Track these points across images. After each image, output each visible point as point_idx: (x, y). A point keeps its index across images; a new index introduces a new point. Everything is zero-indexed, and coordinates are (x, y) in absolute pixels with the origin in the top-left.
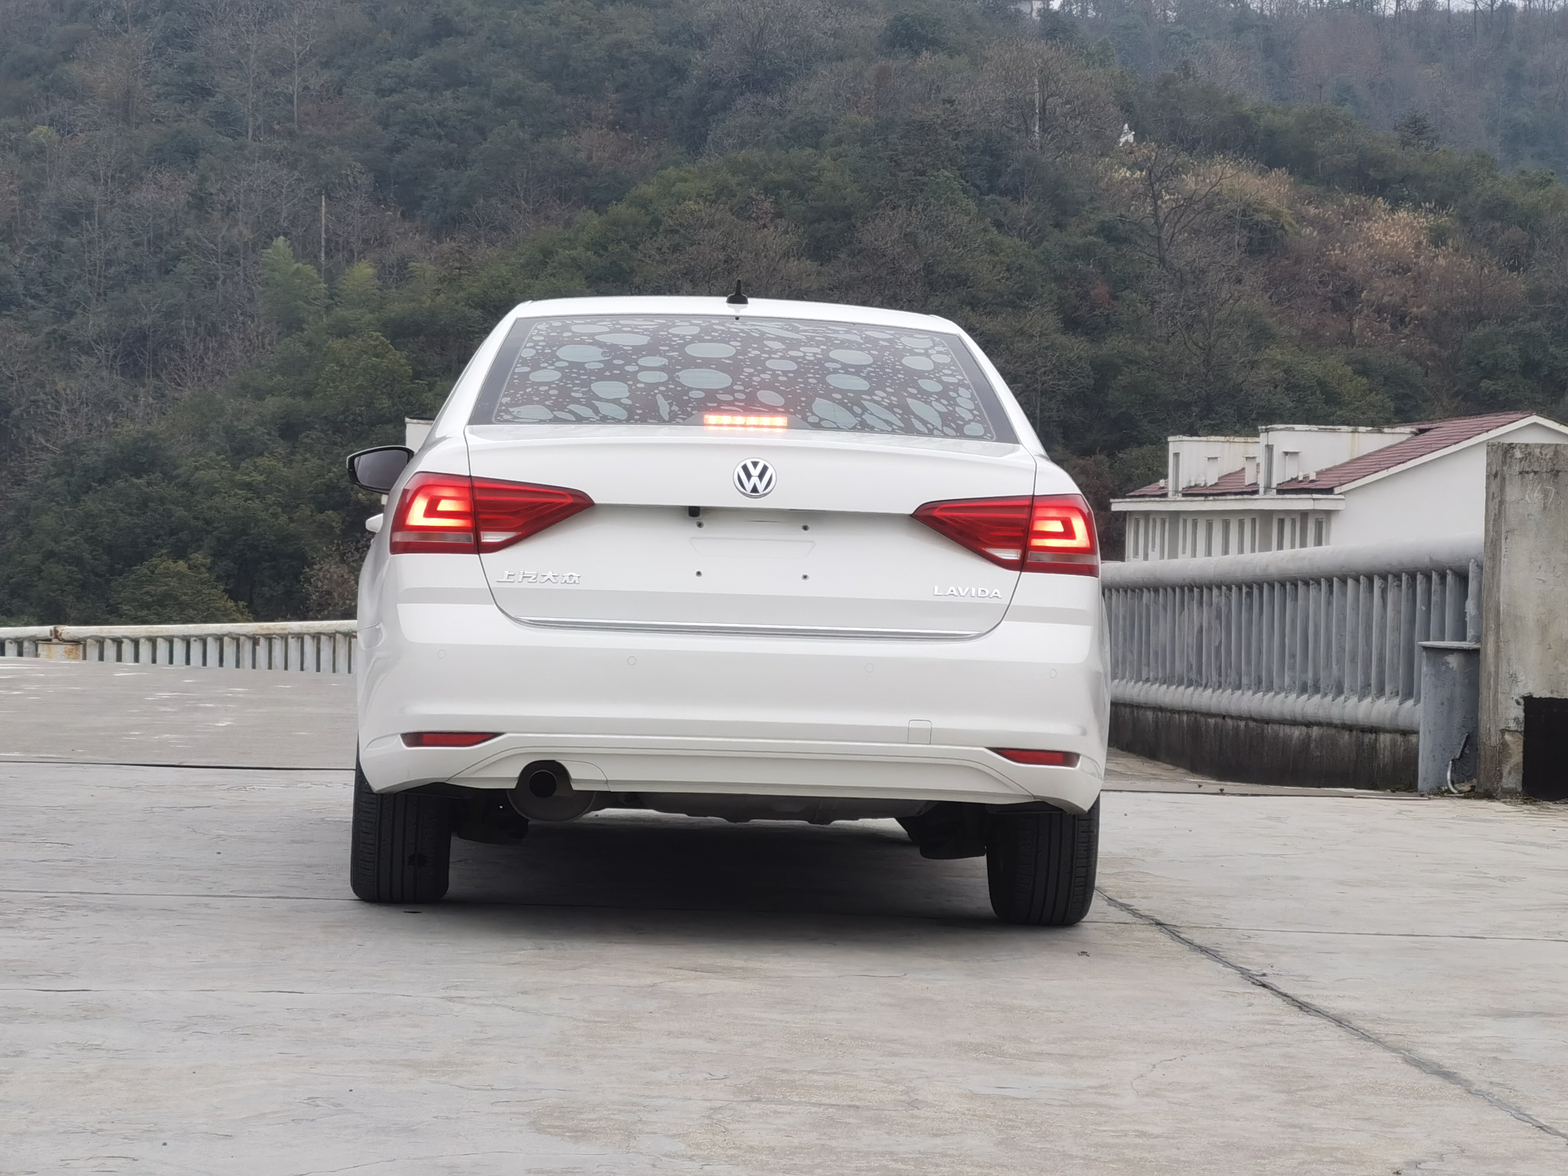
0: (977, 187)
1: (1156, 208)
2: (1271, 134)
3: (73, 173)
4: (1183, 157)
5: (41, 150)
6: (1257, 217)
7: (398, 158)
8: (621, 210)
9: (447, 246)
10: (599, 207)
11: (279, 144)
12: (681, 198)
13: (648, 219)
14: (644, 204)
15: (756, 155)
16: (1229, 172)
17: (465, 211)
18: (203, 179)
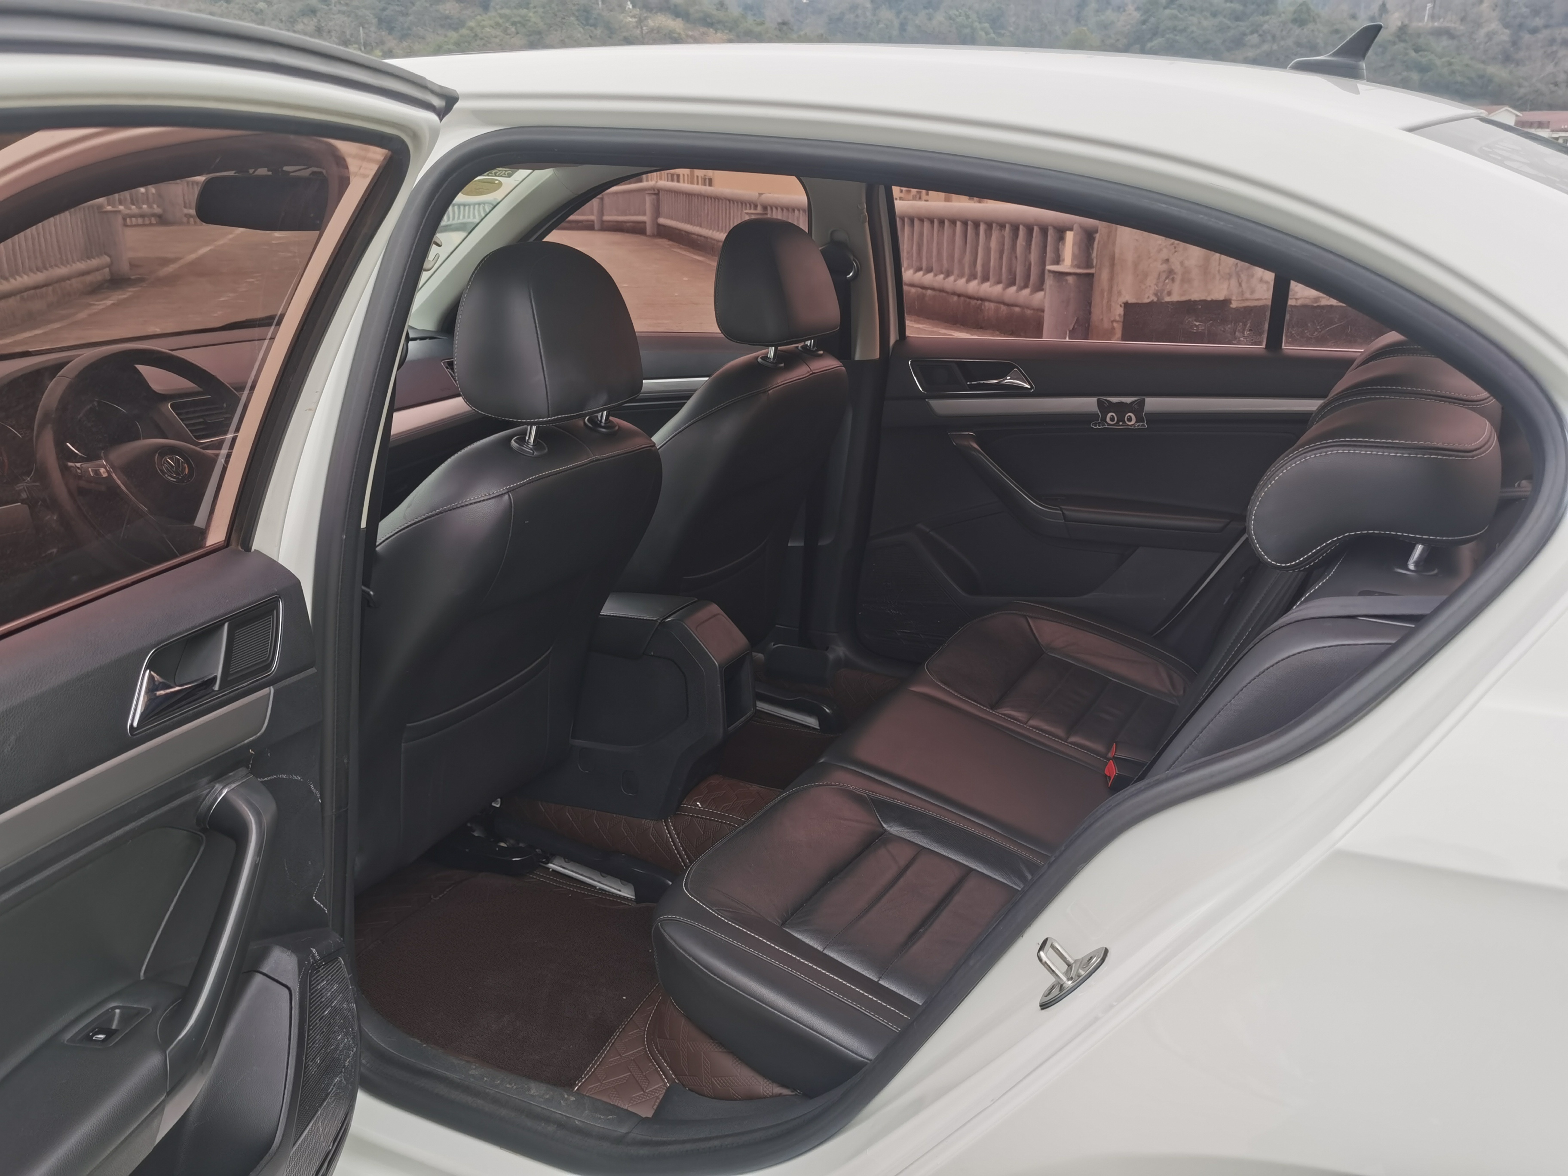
0: (582, 23)
1: (642, 32)
2: (675, 6)
3: (273, 19)
4: (649, 14)
5: (261, 11)
6: (674, 35)
7: (385, 13)
8: (464, 31)
9: (405, 44)
10: (456, 29)
11: (344, 8)
12: (483, 27)
13: (473, 35)
14: (471, 29)
15: (506, 11)
16: (664, 19)
17: (409, 32)
18: (319, 21)
